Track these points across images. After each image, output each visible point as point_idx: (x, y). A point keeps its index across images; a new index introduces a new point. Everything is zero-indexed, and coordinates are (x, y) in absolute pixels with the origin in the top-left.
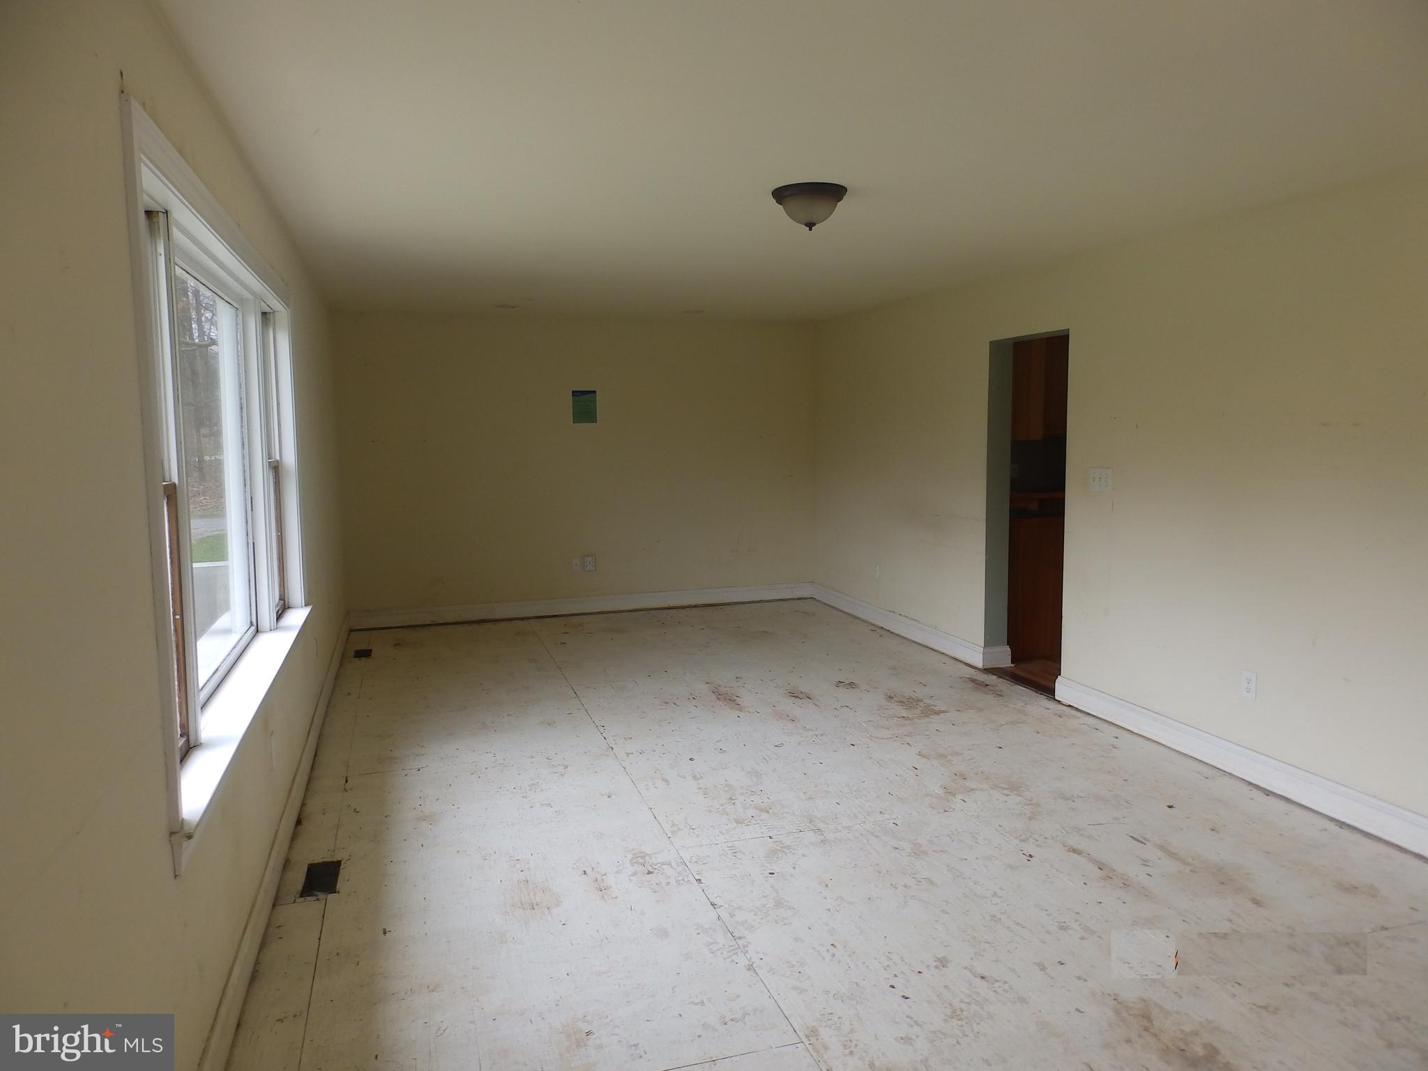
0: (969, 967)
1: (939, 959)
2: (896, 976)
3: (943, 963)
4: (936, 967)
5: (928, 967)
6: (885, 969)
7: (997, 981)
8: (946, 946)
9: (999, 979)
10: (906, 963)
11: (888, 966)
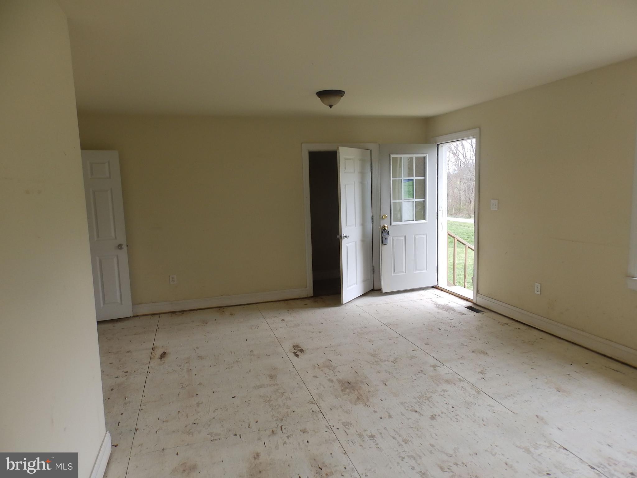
0: (421, 416)
1: (435, 419)
2: (453, 412)
3: (433, 418)
4: (436, 415)
5: (439, 415)
6: (458, 415)
7: (410, 410)
8: (432, 425)
9: (409, 411)
10: (449, 417)
11: (457, 416)
